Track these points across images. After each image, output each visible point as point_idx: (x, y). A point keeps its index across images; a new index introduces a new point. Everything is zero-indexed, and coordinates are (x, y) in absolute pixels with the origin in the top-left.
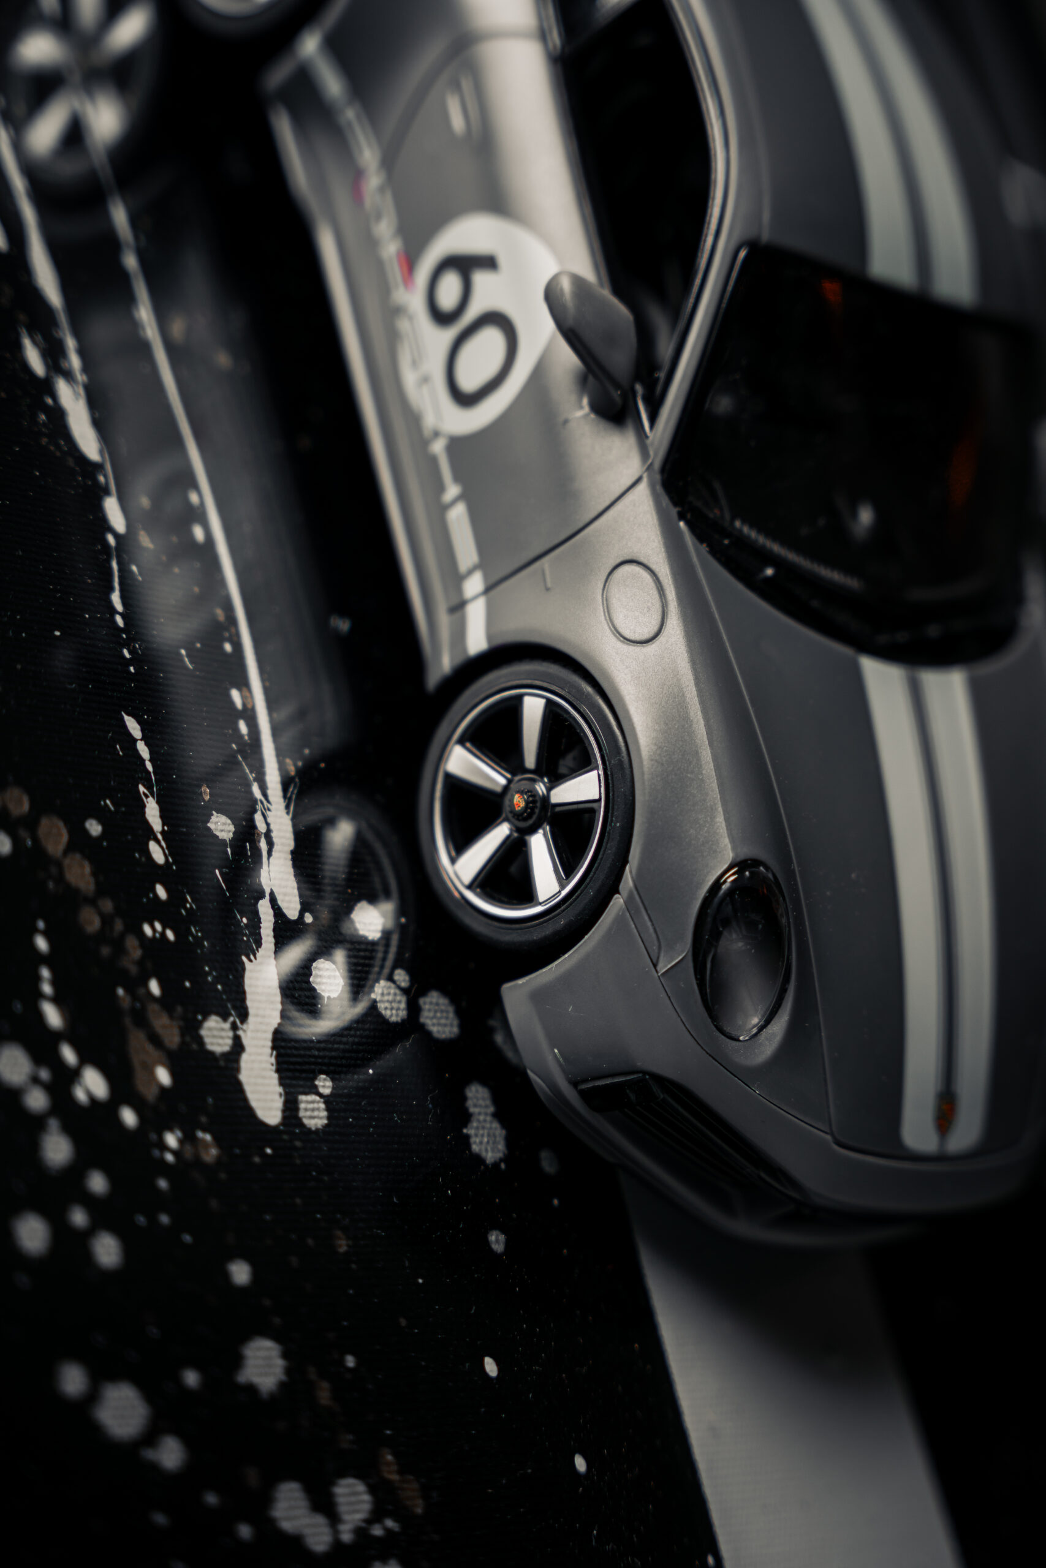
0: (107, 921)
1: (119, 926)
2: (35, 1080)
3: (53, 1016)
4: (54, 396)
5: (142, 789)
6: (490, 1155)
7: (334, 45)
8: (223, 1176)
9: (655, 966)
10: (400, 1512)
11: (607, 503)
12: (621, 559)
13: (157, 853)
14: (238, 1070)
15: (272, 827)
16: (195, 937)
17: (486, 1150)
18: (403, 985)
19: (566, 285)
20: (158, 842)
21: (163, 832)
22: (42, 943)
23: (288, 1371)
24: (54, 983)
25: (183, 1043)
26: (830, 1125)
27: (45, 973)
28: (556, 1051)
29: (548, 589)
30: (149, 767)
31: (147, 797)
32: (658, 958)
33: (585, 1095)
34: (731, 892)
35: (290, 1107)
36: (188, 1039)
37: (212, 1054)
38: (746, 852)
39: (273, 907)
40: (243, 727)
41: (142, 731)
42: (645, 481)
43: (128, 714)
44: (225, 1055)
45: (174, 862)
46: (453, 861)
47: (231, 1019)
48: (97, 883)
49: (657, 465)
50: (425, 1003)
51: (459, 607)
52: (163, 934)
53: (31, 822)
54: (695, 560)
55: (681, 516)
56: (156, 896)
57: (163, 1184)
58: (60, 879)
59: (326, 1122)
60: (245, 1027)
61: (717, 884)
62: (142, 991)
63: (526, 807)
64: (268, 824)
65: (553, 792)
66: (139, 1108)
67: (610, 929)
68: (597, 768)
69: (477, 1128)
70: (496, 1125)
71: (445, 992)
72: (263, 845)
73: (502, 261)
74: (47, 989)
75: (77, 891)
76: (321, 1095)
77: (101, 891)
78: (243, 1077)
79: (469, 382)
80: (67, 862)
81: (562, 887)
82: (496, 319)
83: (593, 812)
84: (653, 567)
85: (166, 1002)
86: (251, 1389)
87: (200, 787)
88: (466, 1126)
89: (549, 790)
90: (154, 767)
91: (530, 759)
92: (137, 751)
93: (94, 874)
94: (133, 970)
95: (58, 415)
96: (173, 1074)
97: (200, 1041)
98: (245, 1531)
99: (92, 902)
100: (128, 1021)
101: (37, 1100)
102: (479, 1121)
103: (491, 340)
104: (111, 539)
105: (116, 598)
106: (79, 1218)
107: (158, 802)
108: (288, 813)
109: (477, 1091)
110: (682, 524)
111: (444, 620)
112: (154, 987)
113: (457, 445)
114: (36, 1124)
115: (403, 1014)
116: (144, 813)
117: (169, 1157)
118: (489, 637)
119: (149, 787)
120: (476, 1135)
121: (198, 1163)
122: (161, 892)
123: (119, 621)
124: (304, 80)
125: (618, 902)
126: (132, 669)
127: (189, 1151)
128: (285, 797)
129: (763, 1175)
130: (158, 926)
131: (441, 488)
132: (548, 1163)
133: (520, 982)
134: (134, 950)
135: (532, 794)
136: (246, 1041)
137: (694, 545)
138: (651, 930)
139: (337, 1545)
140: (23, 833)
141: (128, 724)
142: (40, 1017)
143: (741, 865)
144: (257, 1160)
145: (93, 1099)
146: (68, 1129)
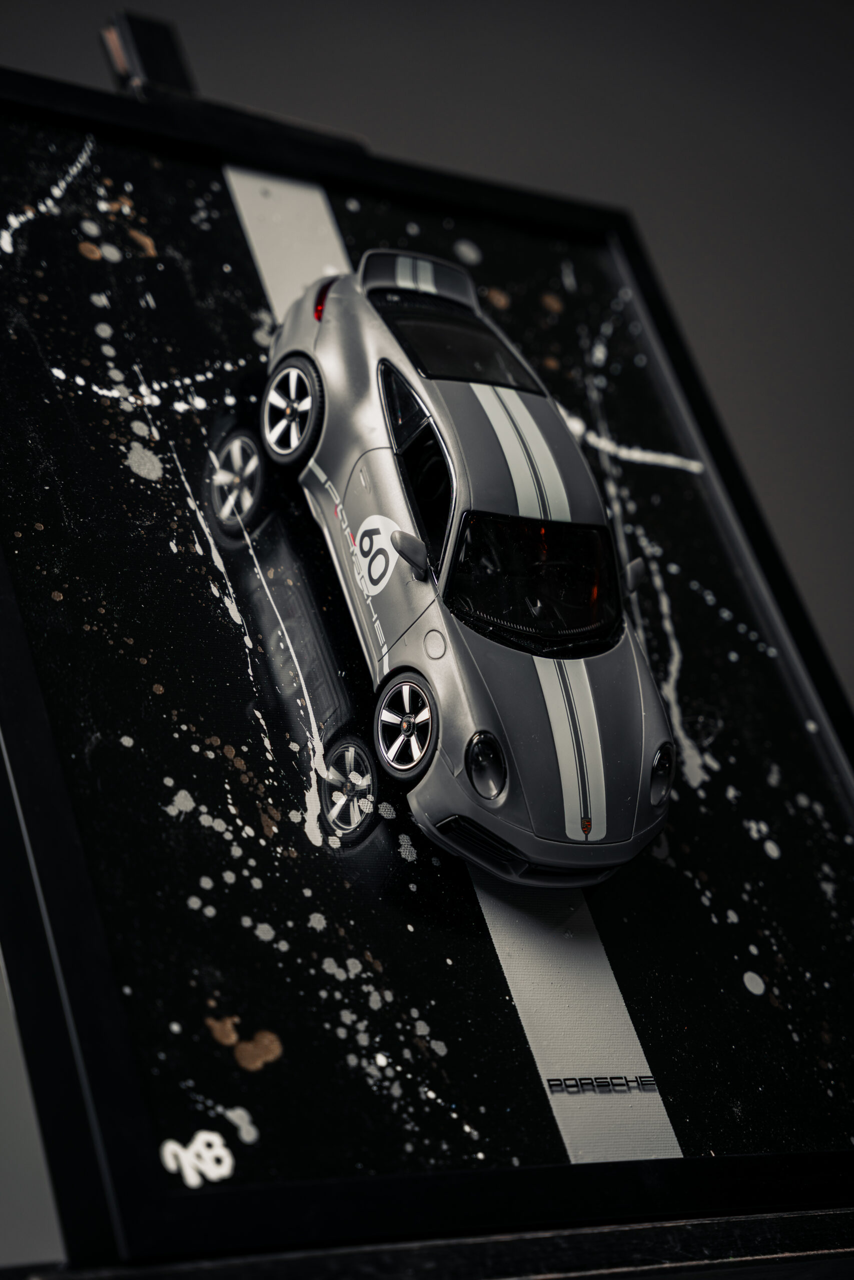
0: (251, 779)
1: (256, 781)
2: (227, 830)
3: (233, 810)
4: (224, 604)
5: (262, 735)
6: (410, 858)
7: (317, 461)
8: (299, 862)
9: (453, 774)
10: (373, 971)
11: (423, 611)
12: (430, 630)
13: (269, 757)
14: (304, 828)
15: (315, 746)
16: (285, 784)
17: (408, 857)
18: (371, 800)
19: (397, 536)
20: (269, 753)
21: (271, 750)
22: (227, 787)
23: (327, 924)
24: (232, 799)
25: (282, 819)
26: (533, 830)
27: (229, 796)
28: (426, 814)
29: (406, 645)
30: (265, 728)
31: (264, 738)
32: (454, 771)
33: (439, 829)
34: (477, 744)
35: (325, 841)
36: (284, 818)
37: (293, 823)
38: (480, 728)
39: (316, 774)
40: (302, 713)
41: (262, 715)
42: (436, 601)
43: (256, 710)
44: (298, 823)
45: (276, 759)
46: (387, 754)
47: (301, 811)
48: (247, 767)
49: (441, 595)
50: (381, 806)
51: (381, 660)
52: (273, 783)
53: (221, 747)
54: (458, 627)
55: (451, 612)
56: (270, 771)
57: (276, 864)
58: (233, 766)
59: (340, 846)
60: (306, 814)
61: (471, 740)
62: (265, 802)
63: (408, 727)
64: (313, 746)
65: (416, 720)
66: (266, 838)
67: (436, 764)
68: (427, 707)
69: (404, 849)
70: (412, 848)
71: (389, 803)
72: (311, 753)
73: (381, 531)
74: (230, 801)
75: (239, 770)
76: (338, 837)
77: (248, 769)
78: (306, 830)
79: (375, 576)
80: (235, 760)
81: (421, 753)
82: (381, 551)
83: (427, 724)
84: (441, 631)
85: (275, 805)
86: (313, 929)
87: (285, 734)
88: (399, 849)
89: (415, 719)
90: (267, 727)
91: (407, 710)
92: (260, 723)
93: (245, 764)
94: (262, 795)
95: (226, 610)
96: (279, 829)
97: (289, 818)
98: (312, 971)
99: (245, 773)
100: (261, 811)
101: (228, 836)
102: (405, 847)
103: (380, 558)
104: (247, 650)
105: (250, 671)
106: (246, 873)
107: (269, 739)
108: (321, 742)
109: (404, 837)
110: (452, 614)
111: (377, 664)
112: (270, 801)
113: (375, 598)
114: (229, 844)
115: (371, 810)
116: (264, 743)
117: (279, 855)
118: (389, 669)
119: (265, 734)
120: (404, 852)
121: (289, 857)
122: (271, 769)
123: (251, 678)
124: (311, 473)
125: (438, 753)
126: (257, 695)
127: (286, 854)
128: (320, 736)
129: (510, 851)
130: (271, 781)
131: (372, 617)
132: (435, 862)
133: (412, 791)
134: (262, 789)
135: (409, 722)
136: (306, 818)
137: (457, 622)
138: (450, 761)
139: (348, 979)
140: (219, 751)
141: (256, 713)
142: (228, 810)
143: (480, 733)
144: (312, 857)
145: (249, 836)
146: (239, 845)
